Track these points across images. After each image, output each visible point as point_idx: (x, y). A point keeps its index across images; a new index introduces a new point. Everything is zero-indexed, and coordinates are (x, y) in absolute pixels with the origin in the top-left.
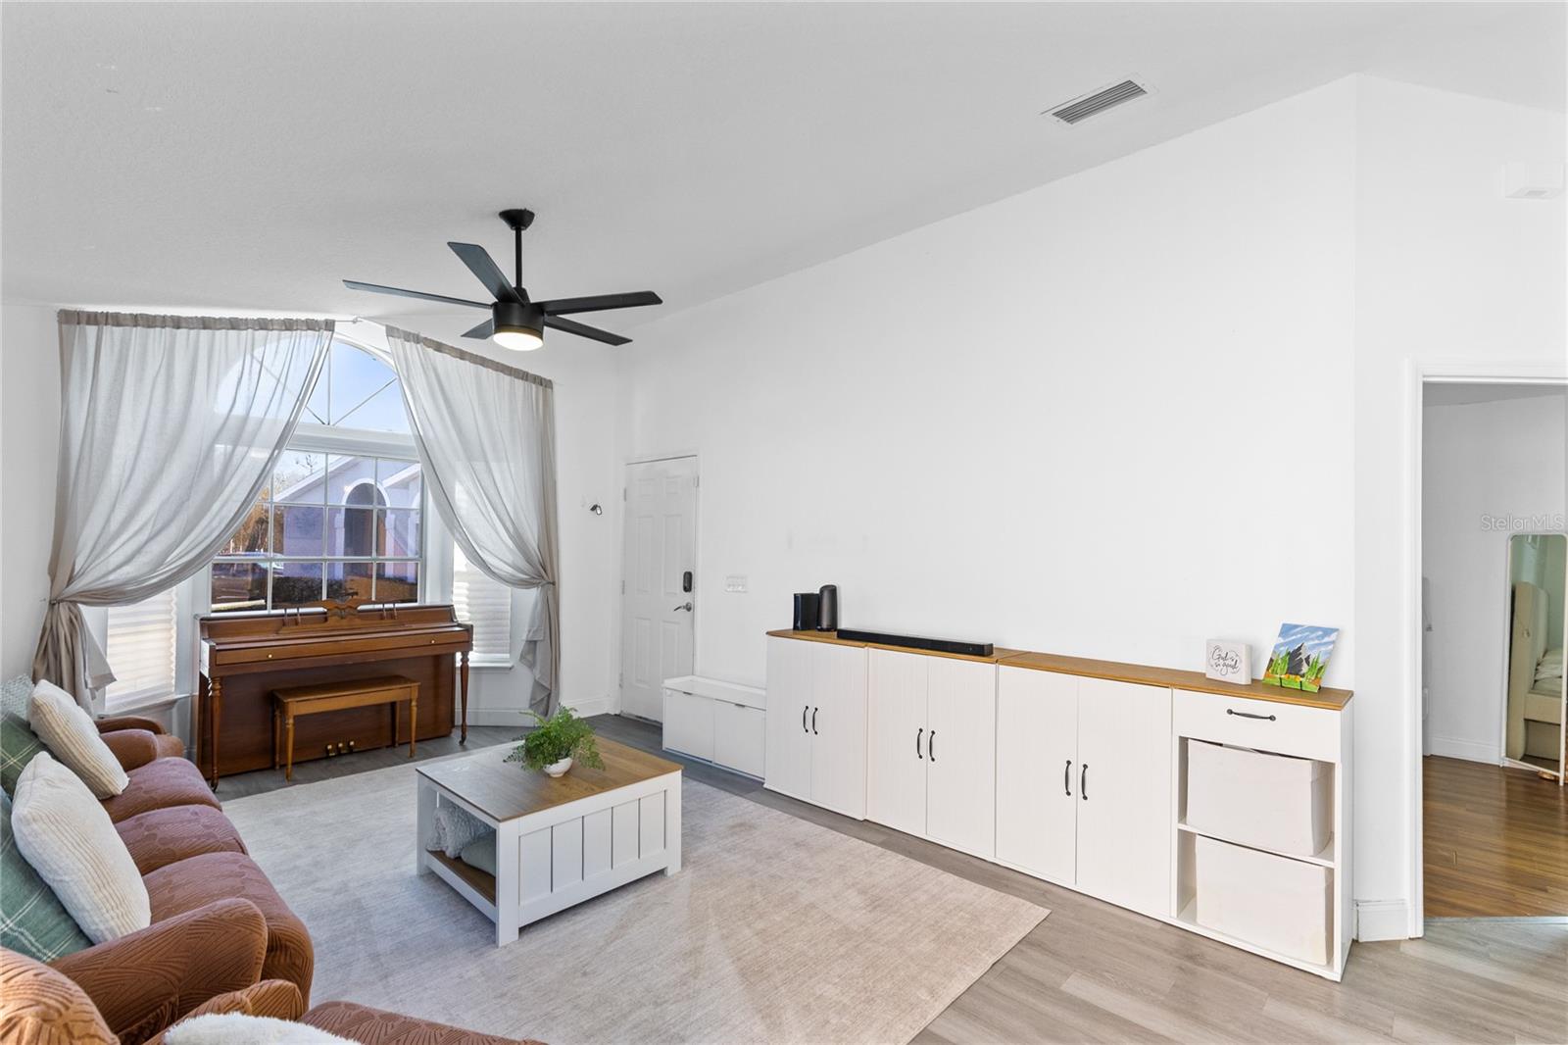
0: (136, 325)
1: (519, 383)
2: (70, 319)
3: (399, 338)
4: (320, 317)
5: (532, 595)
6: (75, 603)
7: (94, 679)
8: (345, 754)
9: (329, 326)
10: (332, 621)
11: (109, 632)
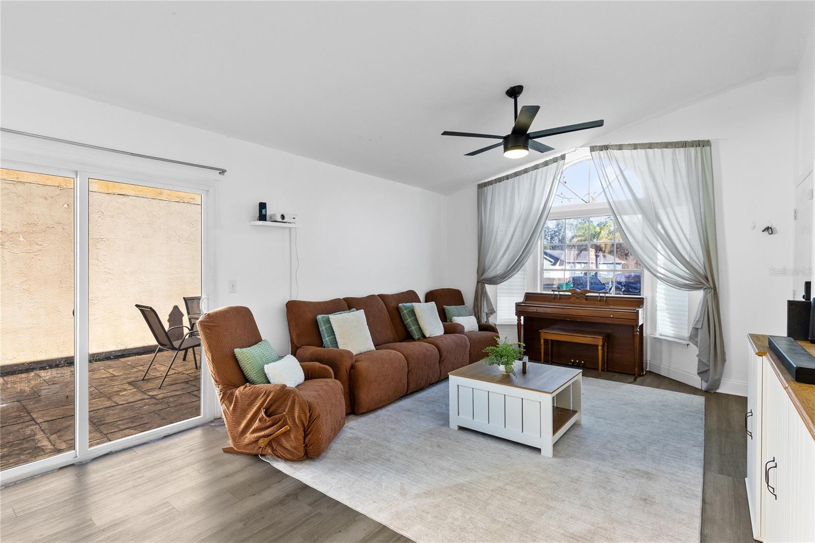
0: (508, 179)
1: (681, 151)
2: (482, 186)
3: (597, 151)
4: (558, 155)
5: (699, 295)
6: (484, 283)
7: (489, 310)
8: (575, 366)
9: (563, 157)
10: (572, 300)
11: (498, 295)
